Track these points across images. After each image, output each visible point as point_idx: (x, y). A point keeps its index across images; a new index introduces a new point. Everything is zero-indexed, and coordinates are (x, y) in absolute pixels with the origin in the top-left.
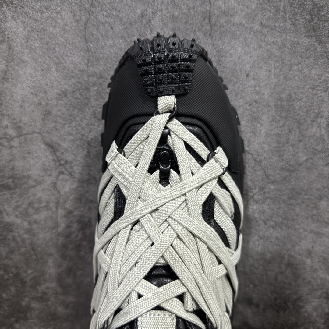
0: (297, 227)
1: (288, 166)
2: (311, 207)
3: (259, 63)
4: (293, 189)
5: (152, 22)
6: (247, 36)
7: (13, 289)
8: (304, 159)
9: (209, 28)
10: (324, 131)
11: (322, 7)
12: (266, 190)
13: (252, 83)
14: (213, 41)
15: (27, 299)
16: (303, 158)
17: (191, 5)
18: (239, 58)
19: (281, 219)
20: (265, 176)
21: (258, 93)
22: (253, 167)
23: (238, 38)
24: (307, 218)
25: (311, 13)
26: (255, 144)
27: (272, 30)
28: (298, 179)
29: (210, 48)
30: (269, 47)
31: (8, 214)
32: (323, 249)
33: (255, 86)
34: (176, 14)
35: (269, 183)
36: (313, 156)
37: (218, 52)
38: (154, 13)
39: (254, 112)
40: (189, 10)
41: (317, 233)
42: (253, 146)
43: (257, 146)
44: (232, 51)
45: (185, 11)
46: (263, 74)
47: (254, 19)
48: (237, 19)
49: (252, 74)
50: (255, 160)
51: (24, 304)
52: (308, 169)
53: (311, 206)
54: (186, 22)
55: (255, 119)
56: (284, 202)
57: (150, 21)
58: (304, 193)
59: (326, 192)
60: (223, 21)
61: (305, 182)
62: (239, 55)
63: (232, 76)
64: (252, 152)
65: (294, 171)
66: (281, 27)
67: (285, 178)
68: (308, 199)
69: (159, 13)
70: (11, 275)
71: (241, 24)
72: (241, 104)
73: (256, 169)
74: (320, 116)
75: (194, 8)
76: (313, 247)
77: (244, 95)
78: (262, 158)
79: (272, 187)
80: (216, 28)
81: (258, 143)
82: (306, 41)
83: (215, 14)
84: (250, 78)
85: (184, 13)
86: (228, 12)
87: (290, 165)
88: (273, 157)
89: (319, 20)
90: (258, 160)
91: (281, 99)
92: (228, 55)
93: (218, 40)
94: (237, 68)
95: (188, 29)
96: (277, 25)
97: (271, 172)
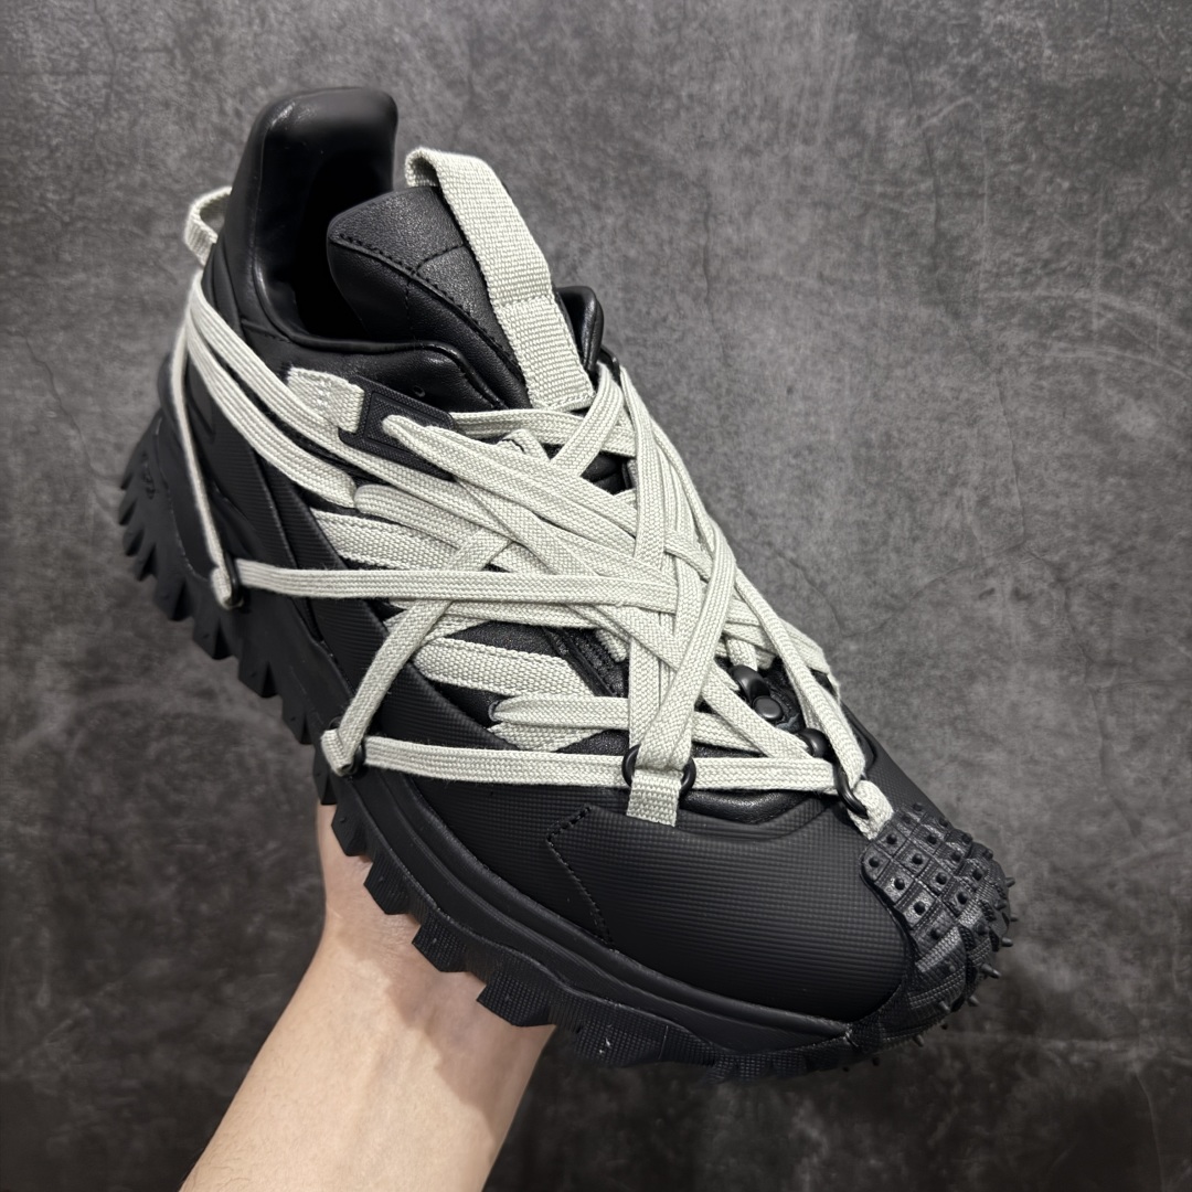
0: (918, 745)
1: (888, 597)
2: (950, 698)
3: (815, 364)
4: (901, 653)
5: (580, 270)
6: (789, 304)
7: (226, 891)
8: (927, 580)
9: (703, 284)
10: (970, 518)
11: (957, 239)
12: (837, 654)
13: (800, 406)
14: (712, 314)
15: (257, 919)
16: (923, 579)
17: (665, 235)
18: (771, 351)
19: (876, 725)
20: (834, 620)
21: (814, 428)
22: (808, 599)
23: (770, 308)
24: (941, 725)
25: (932, 252)
26: (811, 545)
27: (845, 288)
28: (915, 628)
29: (707, 329)
30: (838, 327)
31: (230, 700)
32: (984, 803)
33: (807, 414)
34: (632, 253)
35: (845, 637)
36: (948, 574)
37: (725, 337)
38: (584, 251)
39: (805, 472)
40: (661, 245)
41: (967, 764)
42: (806, 549)
43: (813, 549)
44: (755, 336)
45: (652, 247)
46: (824, 387)
47: (803, 265)
48: (766, 265)
49: (799, 386)
50: (811, 582)
51: (250, 930)
52: (938, 605)
53: (947, 694)
54: (655, 273)
55: (810, 487)
56: (883, 683)
57: (574, 268)
58: (928, 663)
59: (983, 661)
60: (735, 269)
61: (931, 636)
62: (769, 345)
63: (755, 391)
64: (803, 563)
65: (902, 610)
66: (864, 283)
67: (882, 626)
68: (942, 677)
69: (595, 252)
70: (225, 854)
71: (775, 276)
72: (776, 453)
73: (813, 602)
74: (960, 482)
75: (671, 242)
76: (959, 799)
77: (782, 433)
78: (827, 578)
79: (853, 647)
80: (718, 286)
81: (816, 543)
82: (923, 313)
83: (717, 256)
84: (796, 396)
85: (650, 254)
86: (747, 251)
87: (893, 596)
88: (852, 575)
89: (951, 267)
90: (818, 581)
91: (868, 445)
92: (746, 344)
93: (725, 313)
94: (767, 373)
95: (658, 288)
96: (856, 278)
97: (848, 611)
